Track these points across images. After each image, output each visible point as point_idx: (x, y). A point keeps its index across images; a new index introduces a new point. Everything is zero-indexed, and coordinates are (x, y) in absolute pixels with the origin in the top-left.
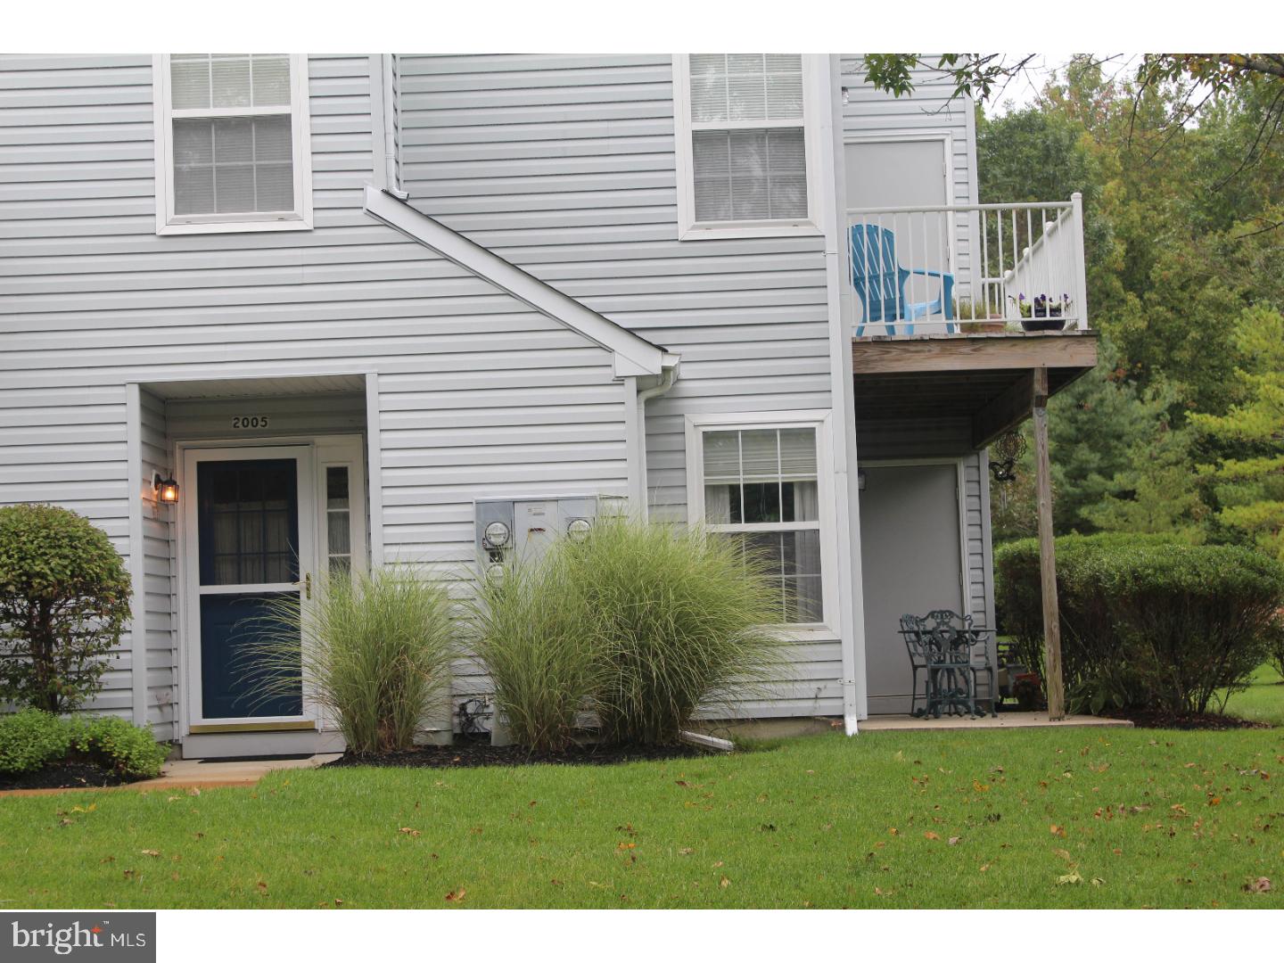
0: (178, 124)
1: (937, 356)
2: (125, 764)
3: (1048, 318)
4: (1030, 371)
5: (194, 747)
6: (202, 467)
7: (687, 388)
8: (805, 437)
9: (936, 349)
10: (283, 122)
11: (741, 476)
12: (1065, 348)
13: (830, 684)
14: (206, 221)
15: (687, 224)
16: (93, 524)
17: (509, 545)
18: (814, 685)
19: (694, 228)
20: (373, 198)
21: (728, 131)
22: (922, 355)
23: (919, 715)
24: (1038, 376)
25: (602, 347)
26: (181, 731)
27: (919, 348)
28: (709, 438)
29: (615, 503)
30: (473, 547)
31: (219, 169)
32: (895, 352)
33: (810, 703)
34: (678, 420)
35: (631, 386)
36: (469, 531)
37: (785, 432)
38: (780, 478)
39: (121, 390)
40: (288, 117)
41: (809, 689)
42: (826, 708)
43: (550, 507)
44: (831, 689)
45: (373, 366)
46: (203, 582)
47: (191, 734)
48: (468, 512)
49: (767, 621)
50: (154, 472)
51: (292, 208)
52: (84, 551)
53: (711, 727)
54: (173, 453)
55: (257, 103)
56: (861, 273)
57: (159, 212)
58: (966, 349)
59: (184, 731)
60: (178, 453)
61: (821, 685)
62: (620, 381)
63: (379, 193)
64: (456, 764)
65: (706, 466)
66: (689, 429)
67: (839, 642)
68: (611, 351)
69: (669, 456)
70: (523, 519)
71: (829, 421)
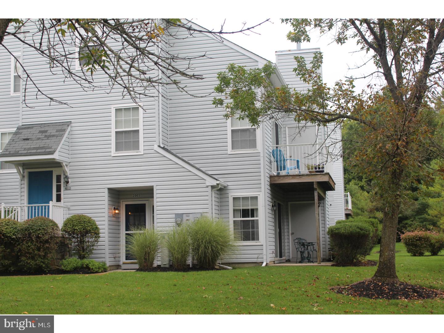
0: (116, 132)
1: (291, 179)
2: (92, 270)
3: (321, 170)
4: (313, 182)
5: (124, 267)
6: (126, 205)
7: (230, 187)
8: (256, 198)
9: (291, 177)
10: (137, 132)
11: (241, 207)
12: (321, 177)
13: (261, 255)
14: (121, 153)
15: (230, 151)
16: (92, 218)
17: (182, 223)
18: (257, 255)
19: (231, 151)
20: (156, 147)
21: (239, 129)
22: (288, 179)
23: (300, 262)
24: (315, 183)
25: (203, 179)
26: (121, 263)
27: (287, 177)
28: (234, 199)
29: (206, 214)
30: (175, 223)
31: (125, 142)
32: (281, 178)
33: (256, 259)
34: (227, 195)
35: (210, 188)
36: (173, 220)
37: (251, 197)
38: (250, 208)
39: (104, 189)
40: (138, 130)
41: (256, 256)
42: (259, 260)
43: (190, 215)
44: (261, 256)
45: (156, 184)
46: (126, 230)
47: (123, 264)
48: (174, 216)
49: (237, 240)
50: (113, 207)
51: (139, 150)
52: (87, 225)
53: (229, 264)
54: (120, 203)
55: (132, 127)
56: (281, 159)
57: (112, 151)
58: (298, 177)
59: (122, 263)
60: (121, 202)
61: (258, 255)
62: (207, 187)
63: (157, 146)
64: (159, 271)
65: (233, 205)
66: (230, 197)
67: (263, 245)
68: (205, 180)
69: (225, 203)
70: (185, 218)
71: (261, 195)
